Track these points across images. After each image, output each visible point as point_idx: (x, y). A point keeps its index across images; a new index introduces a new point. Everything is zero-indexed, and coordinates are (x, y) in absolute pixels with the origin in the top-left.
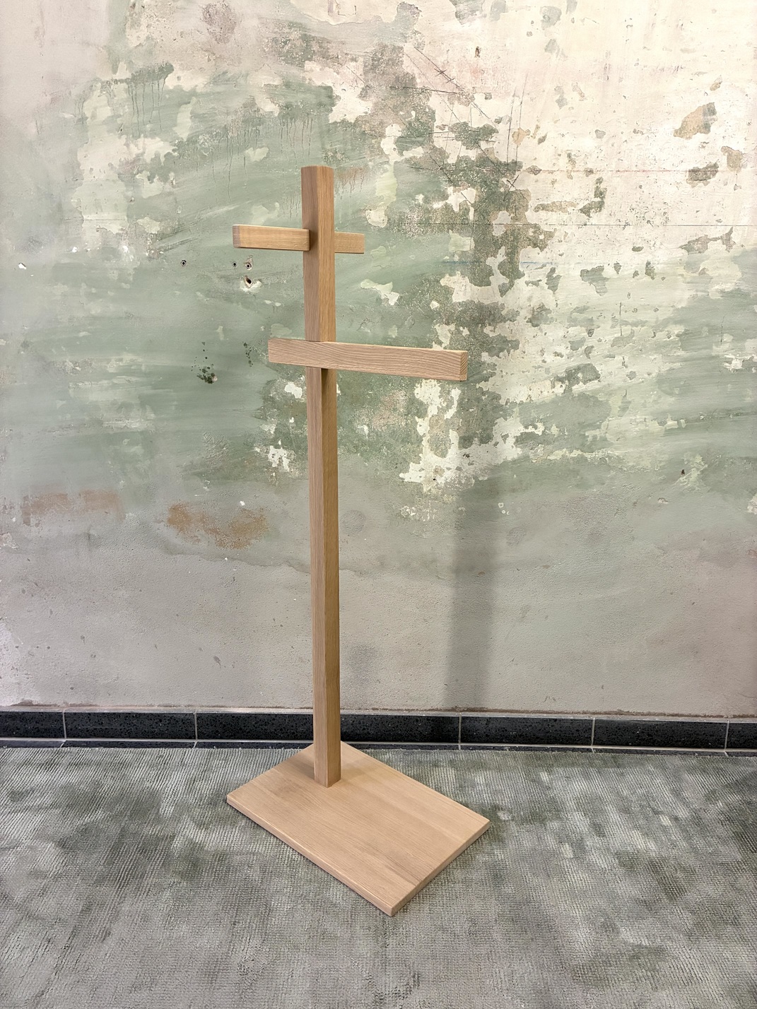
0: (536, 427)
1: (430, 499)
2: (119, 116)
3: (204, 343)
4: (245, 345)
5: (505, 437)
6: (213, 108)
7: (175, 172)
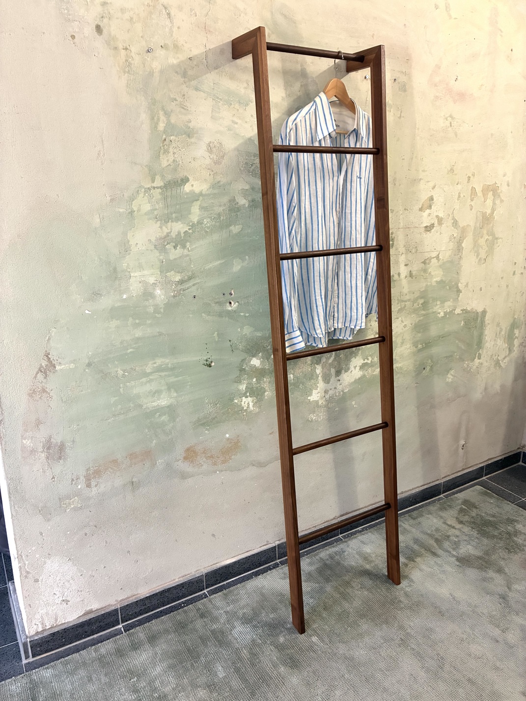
0: (368, 359)
1: (323, 408)
2: (156, 209)
3: (206, 344)
4: (230, 341)
5: (355, 367)
6: (212, 203)
7: (190, 242)
